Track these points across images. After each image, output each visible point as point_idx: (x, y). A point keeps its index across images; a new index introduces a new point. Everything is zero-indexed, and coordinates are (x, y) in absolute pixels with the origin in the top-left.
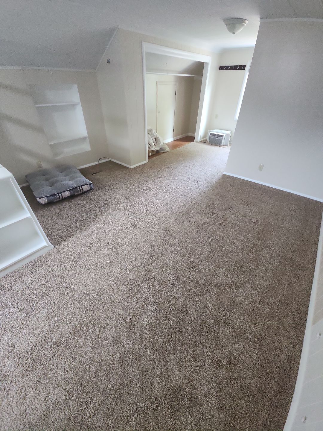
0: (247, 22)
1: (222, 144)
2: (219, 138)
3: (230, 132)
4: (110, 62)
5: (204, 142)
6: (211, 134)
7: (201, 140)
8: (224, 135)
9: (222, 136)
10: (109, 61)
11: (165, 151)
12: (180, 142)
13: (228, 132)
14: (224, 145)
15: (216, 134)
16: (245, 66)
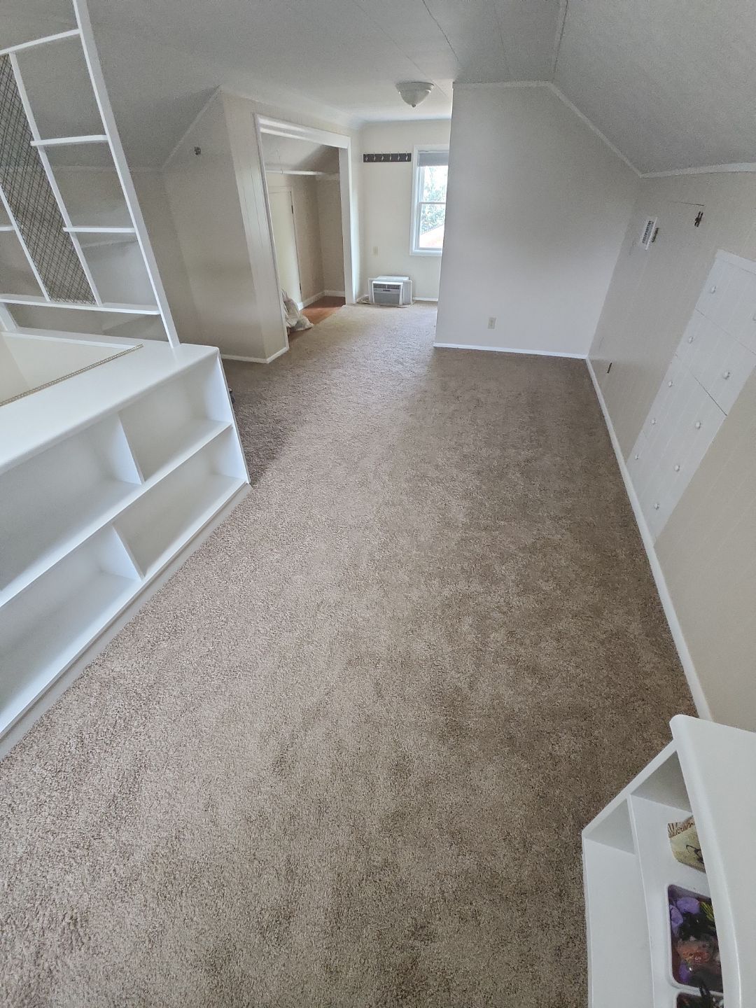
0: (432, 87)
1: (401, 302)
2: (393, 291)
3: (408, 278)
4: (200, 152)
5: (365, 302)
6: (376, 286)
7: (357, 300)
8: (401, 284)
9: (398, 287)
10: (198, 151)
11: (306, 327)
12: (319, 309)
13: (406, 279)
14: (403, 304)
15: (384, 285)
16: (410, 155)
